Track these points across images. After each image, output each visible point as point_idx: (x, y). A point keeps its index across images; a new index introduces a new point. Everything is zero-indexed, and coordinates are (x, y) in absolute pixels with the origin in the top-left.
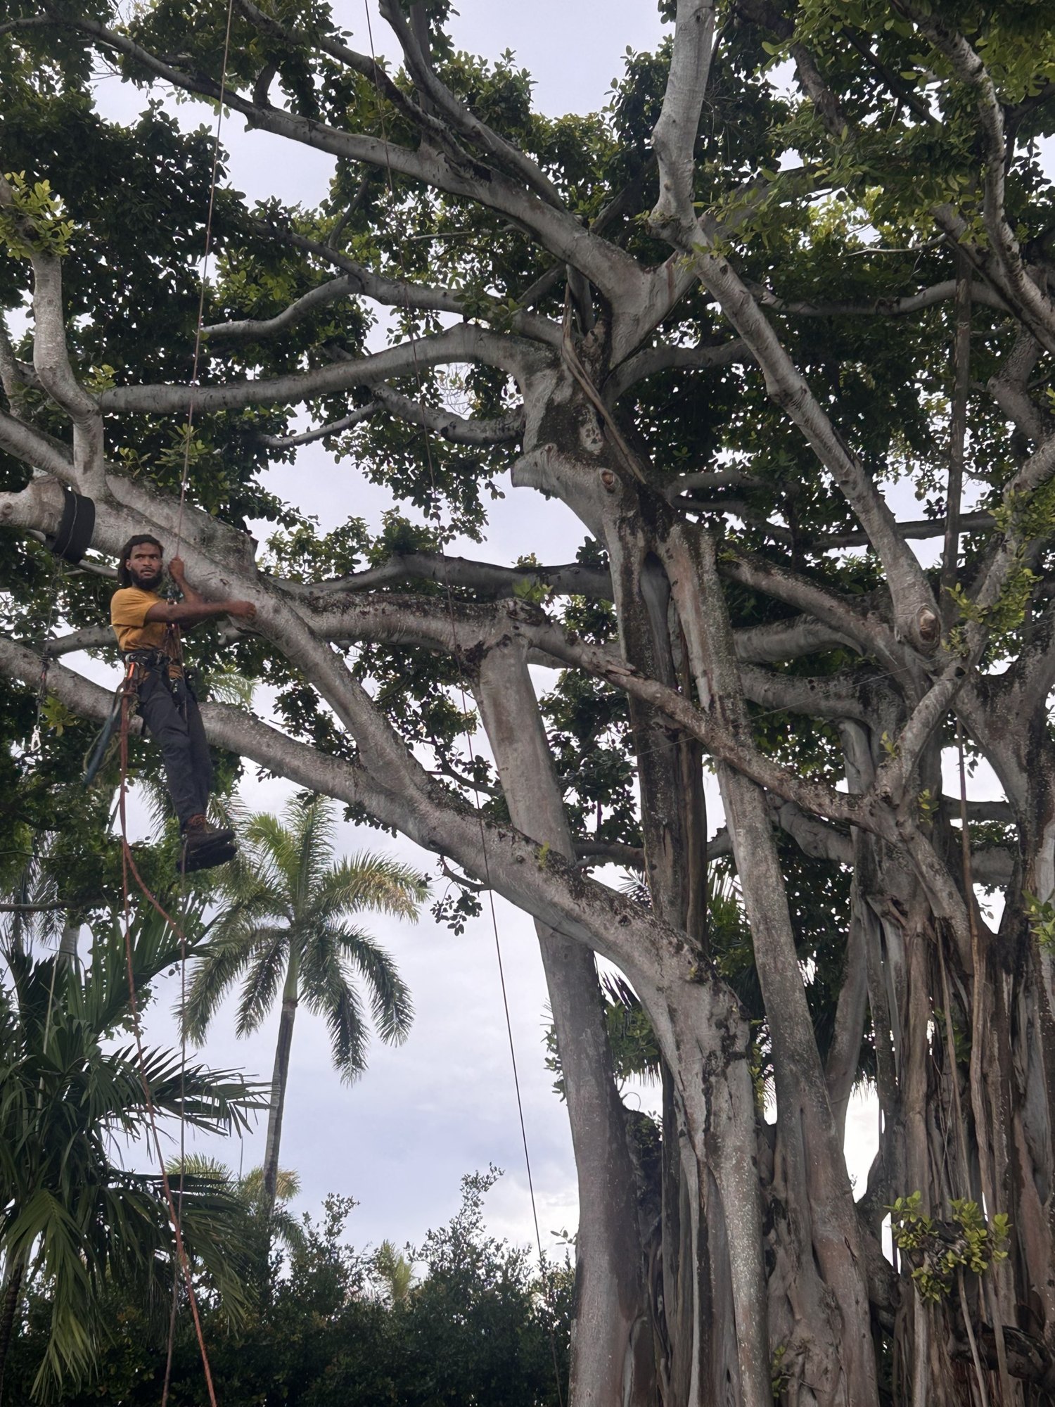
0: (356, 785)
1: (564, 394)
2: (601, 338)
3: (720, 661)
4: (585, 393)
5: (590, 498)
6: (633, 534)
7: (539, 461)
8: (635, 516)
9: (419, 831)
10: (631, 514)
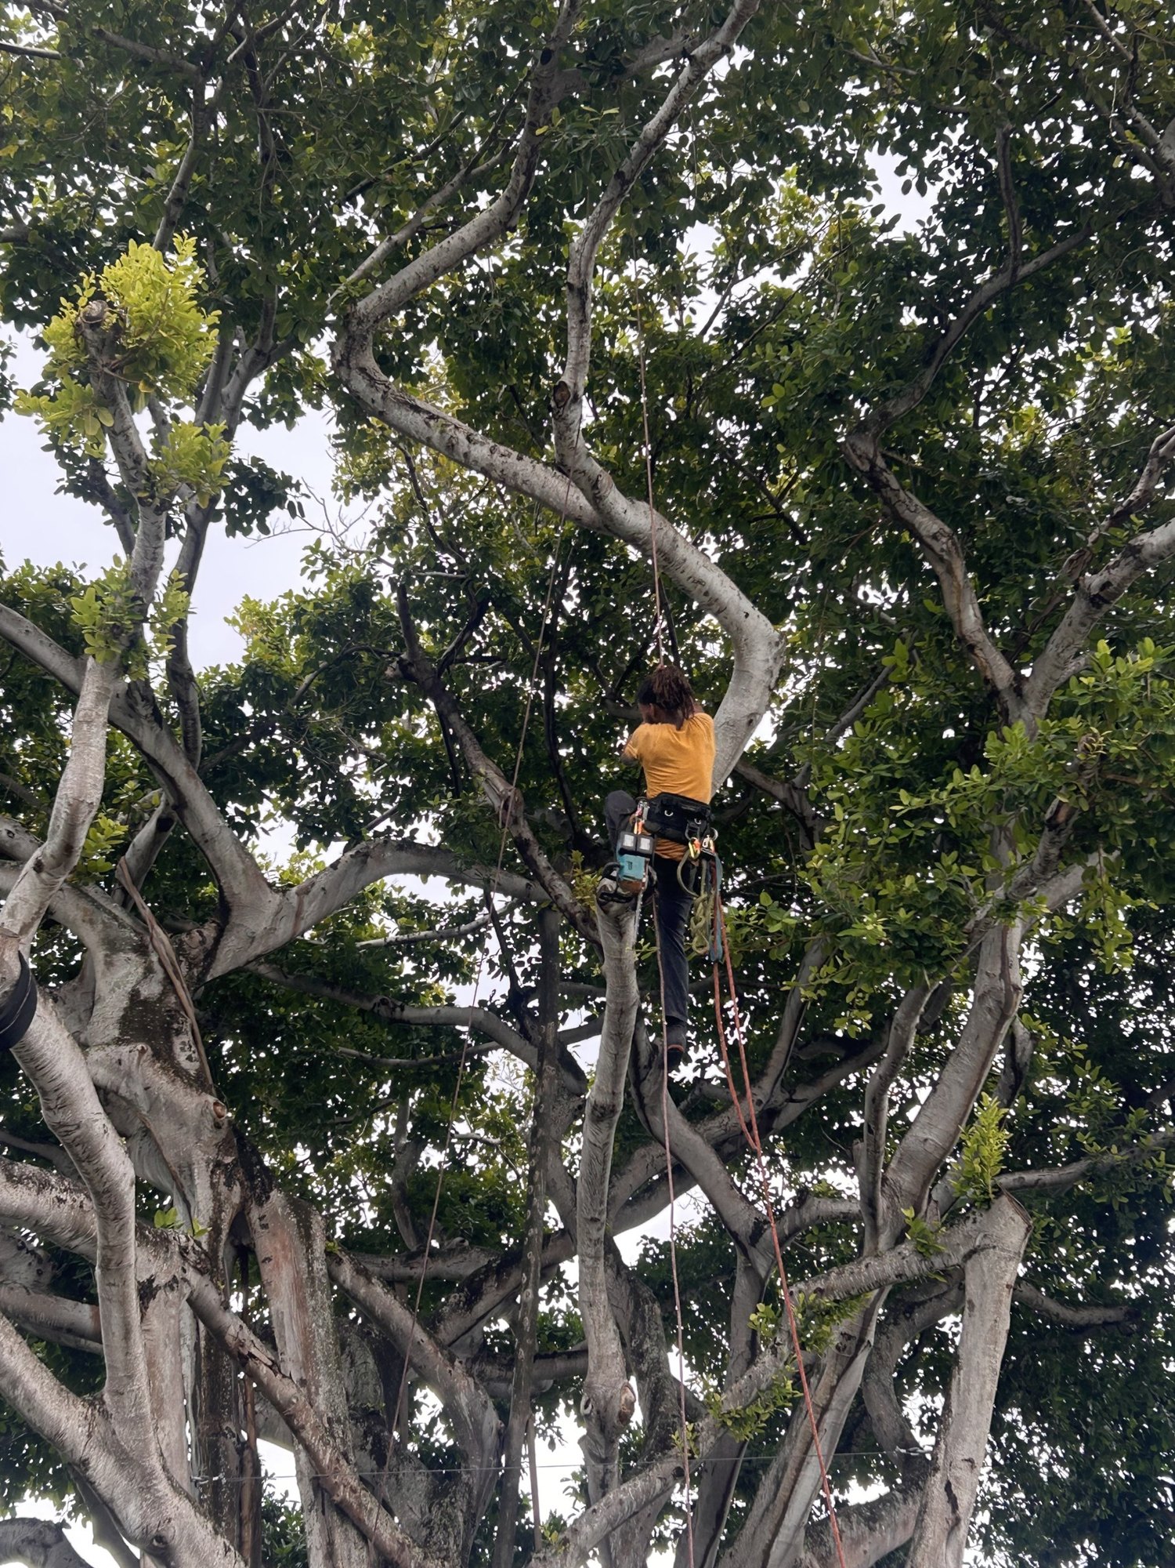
1: (151, 990)
2: (210, 942)
6: (229, 1184)
9: (144, 1517)
10: (228, 1160)
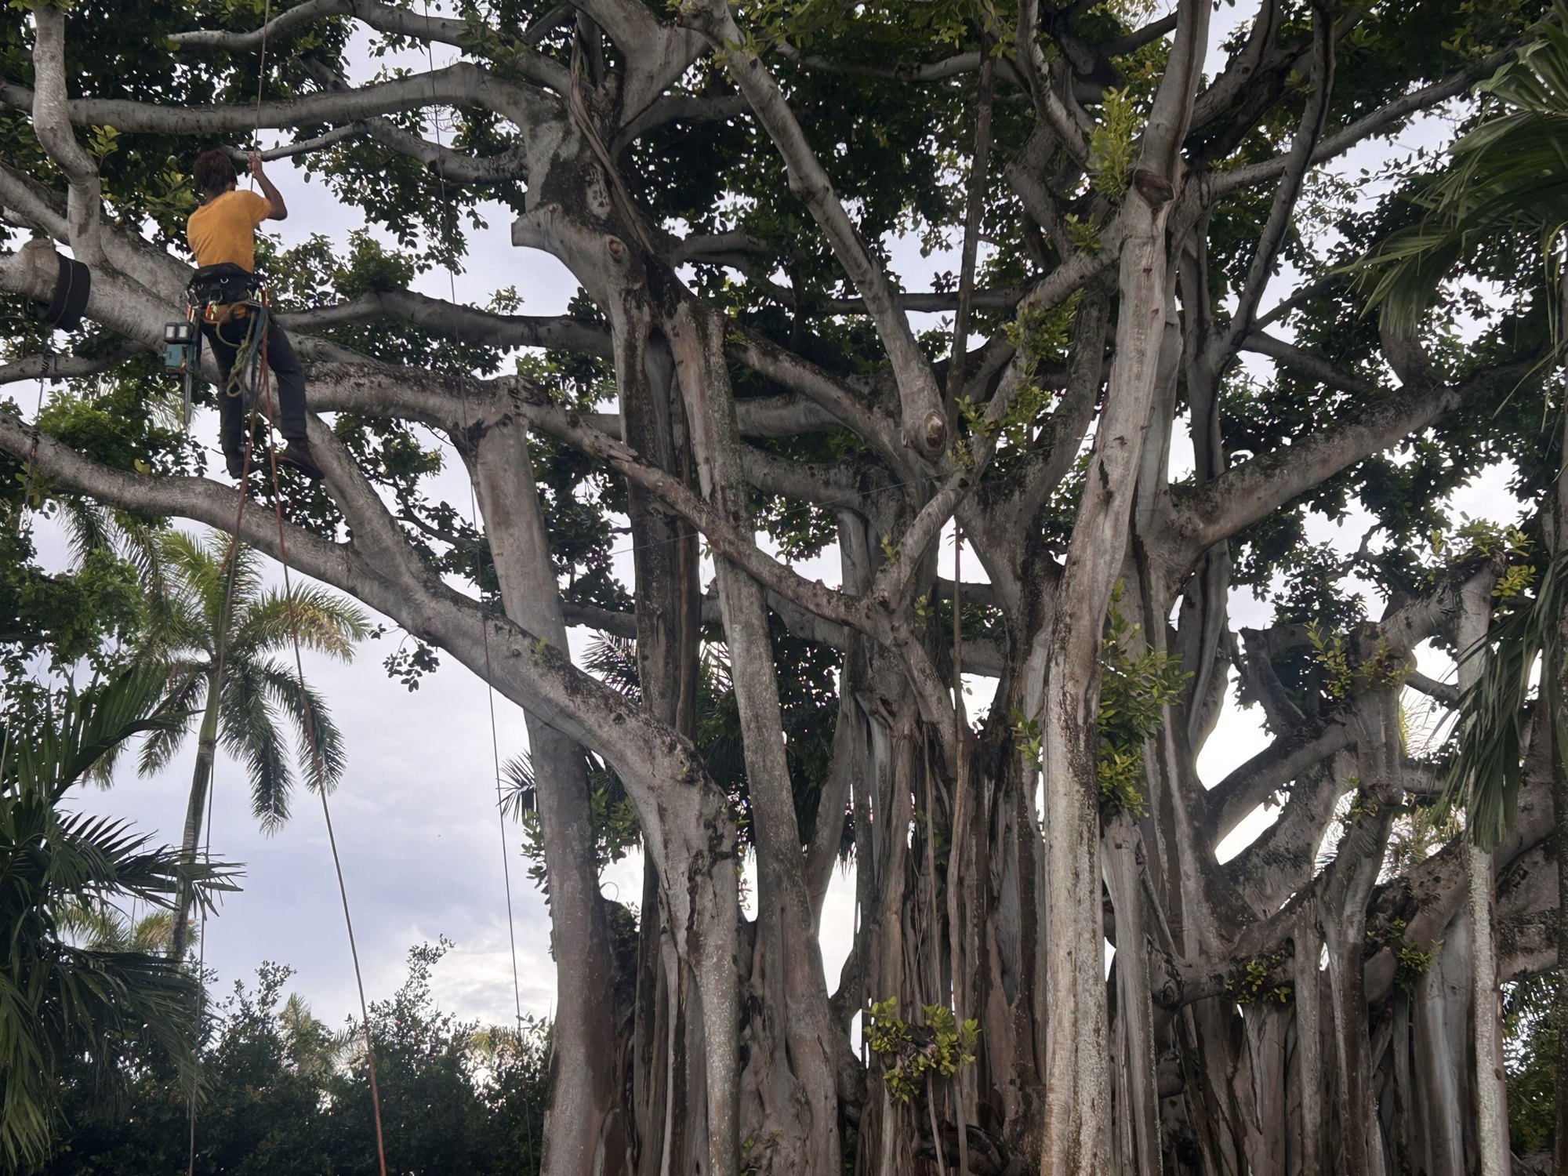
0: (349, 570)
1: (570, 150)
2: (613, 92)
3: (724, 450)
4: (593, 151)
5: (595, 265)
6: (639, 307)
7: (542, 221)
8: (642, 289)
9: (413, 620)
10: (637, 286)
